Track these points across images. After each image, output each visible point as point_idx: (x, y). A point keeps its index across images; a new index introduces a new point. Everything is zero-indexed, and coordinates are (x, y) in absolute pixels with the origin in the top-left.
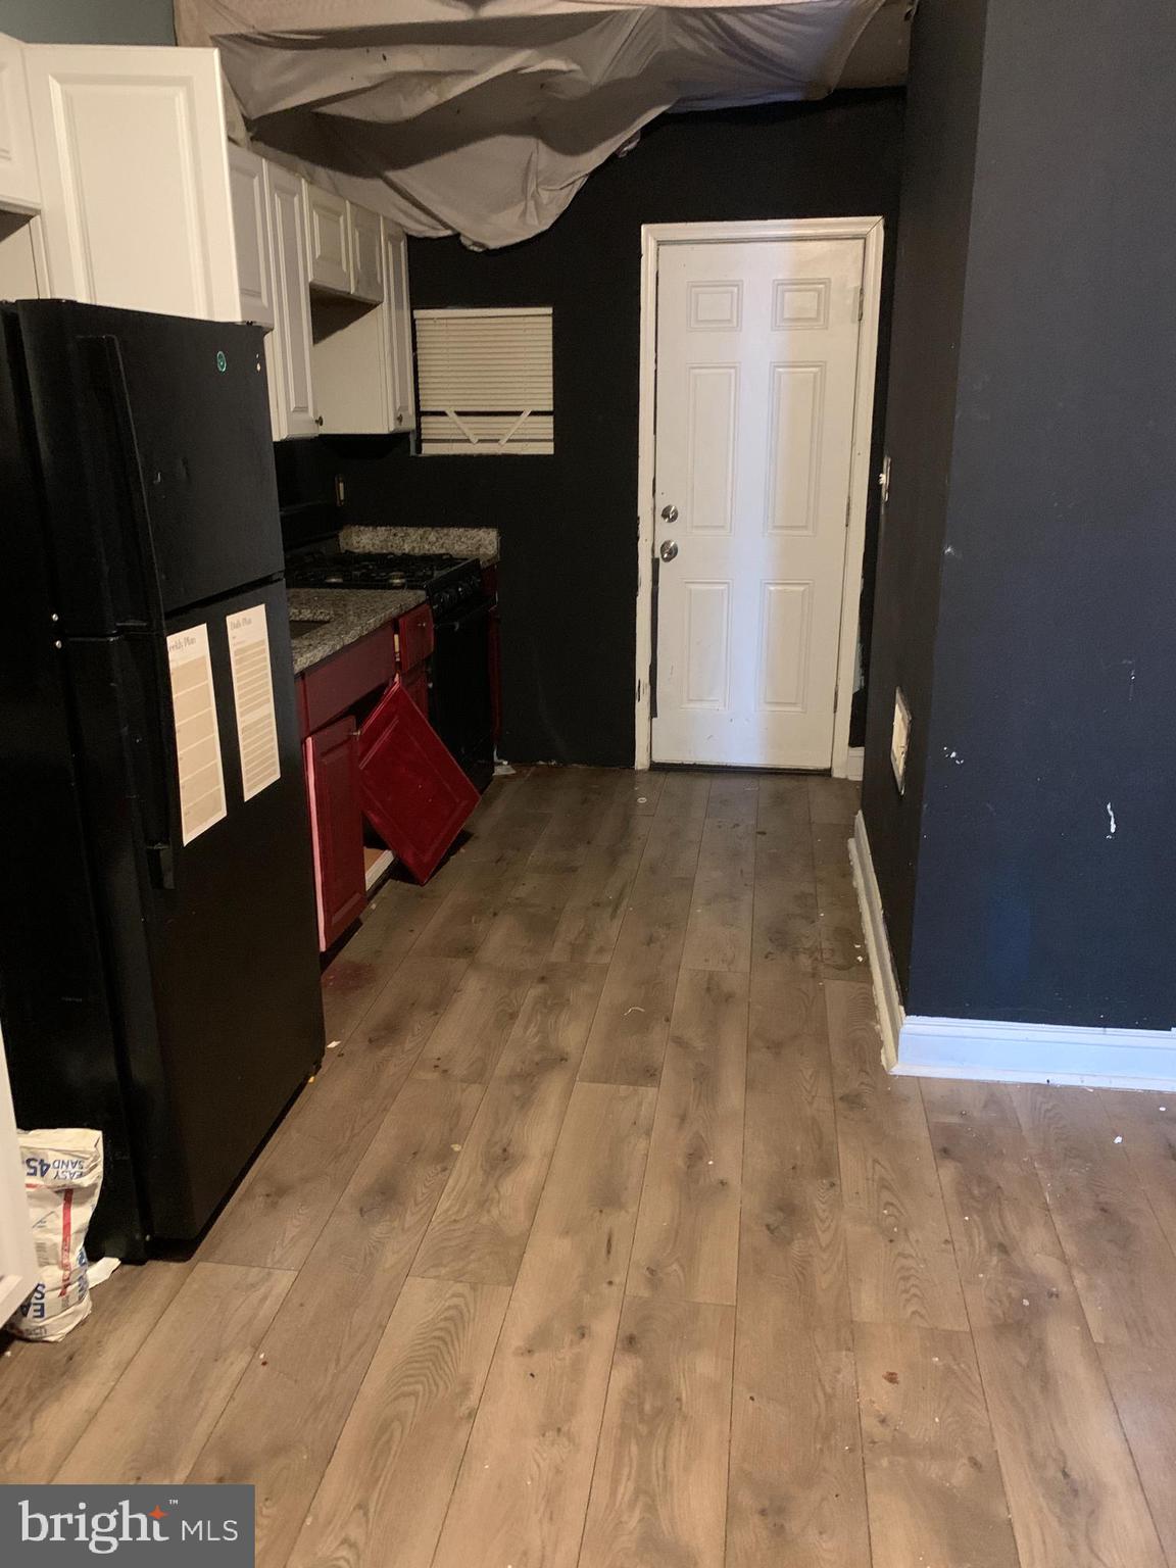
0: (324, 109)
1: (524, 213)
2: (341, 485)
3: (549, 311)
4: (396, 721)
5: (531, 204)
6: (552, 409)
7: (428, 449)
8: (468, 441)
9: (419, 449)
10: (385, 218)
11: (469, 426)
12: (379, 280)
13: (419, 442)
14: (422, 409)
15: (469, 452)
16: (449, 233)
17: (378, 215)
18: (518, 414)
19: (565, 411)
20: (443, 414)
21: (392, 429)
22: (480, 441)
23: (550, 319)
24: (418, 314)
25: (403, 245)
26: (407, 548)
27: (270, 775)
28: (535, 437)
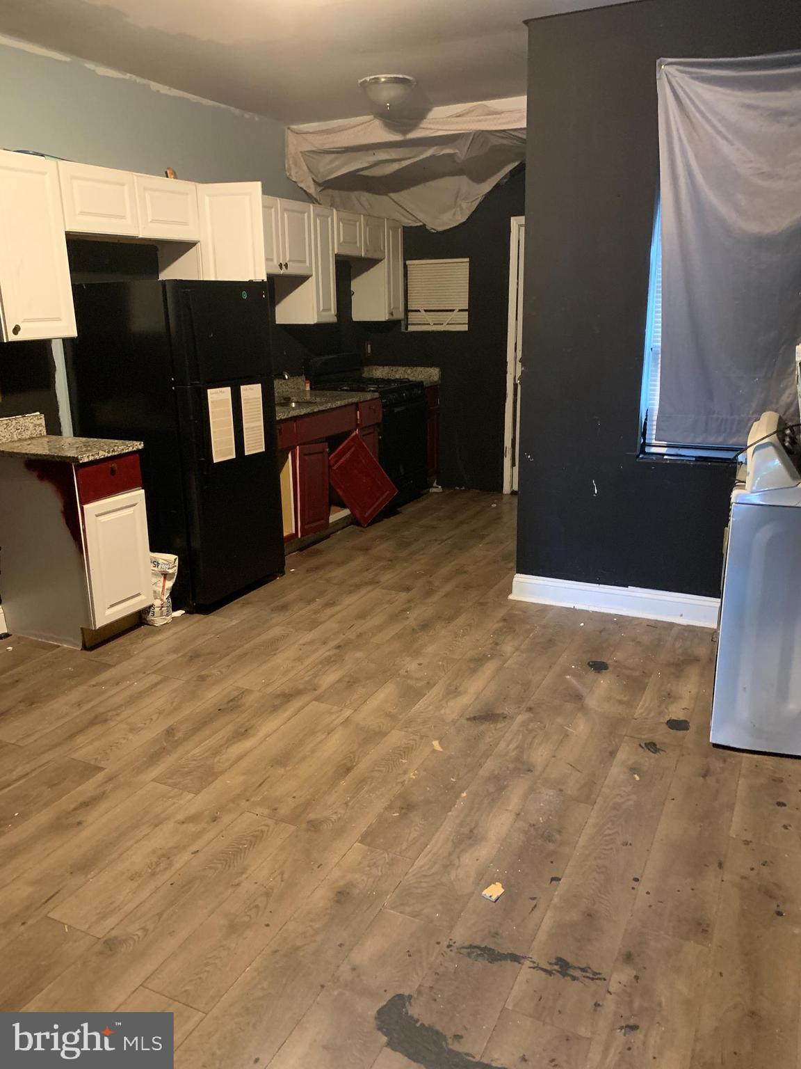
0: (361, 173)
1: (454, 214)
2: (369, 346)
3: (468, 260)
4: (353, 449)
5: (458, 209)
6: (467, 308)
7: (411, 329)
8: (429, 324)
9: (407, 329)
10: (388, 219)
11: (430, 317)
12: (382, 248)
13: (407, 325)
14: (409, 309)
15: (428, 330)
16: (421, 224)
17: (383, 219)
18: (453, 310)
19: (474, 309)
20: (419, 311)
21: (387, 319)
22: (435, 324)
23: (468, 264)
24: (408, 262)
25: (400, 230)
26: (397, 376)
27: (259, 448)
28: (458, 322)
